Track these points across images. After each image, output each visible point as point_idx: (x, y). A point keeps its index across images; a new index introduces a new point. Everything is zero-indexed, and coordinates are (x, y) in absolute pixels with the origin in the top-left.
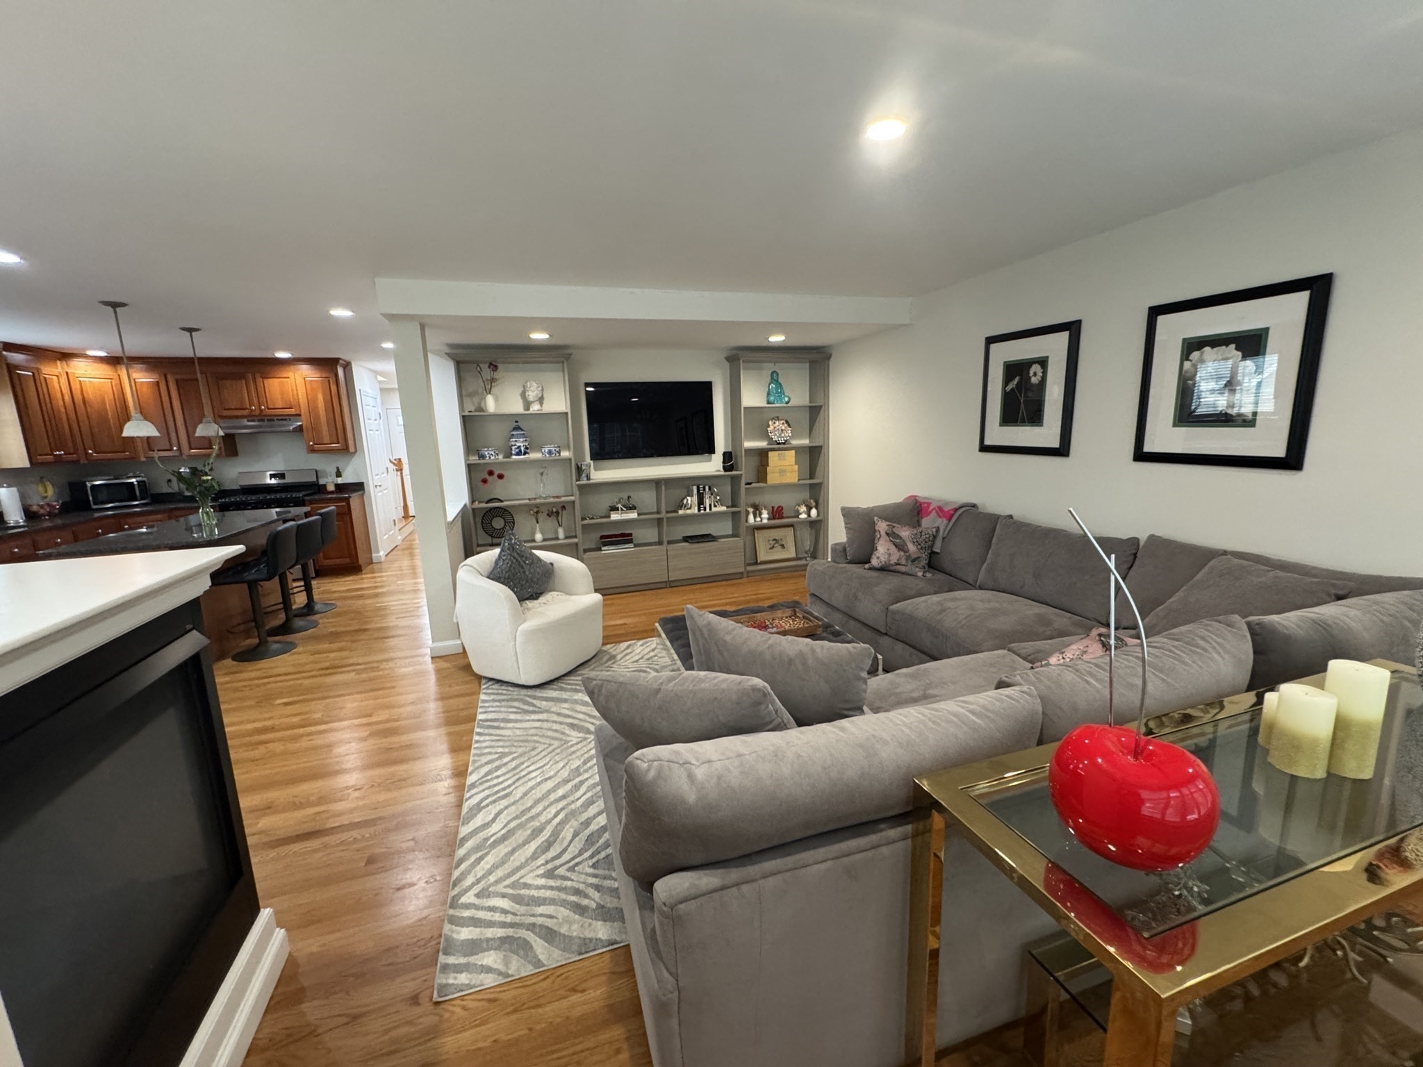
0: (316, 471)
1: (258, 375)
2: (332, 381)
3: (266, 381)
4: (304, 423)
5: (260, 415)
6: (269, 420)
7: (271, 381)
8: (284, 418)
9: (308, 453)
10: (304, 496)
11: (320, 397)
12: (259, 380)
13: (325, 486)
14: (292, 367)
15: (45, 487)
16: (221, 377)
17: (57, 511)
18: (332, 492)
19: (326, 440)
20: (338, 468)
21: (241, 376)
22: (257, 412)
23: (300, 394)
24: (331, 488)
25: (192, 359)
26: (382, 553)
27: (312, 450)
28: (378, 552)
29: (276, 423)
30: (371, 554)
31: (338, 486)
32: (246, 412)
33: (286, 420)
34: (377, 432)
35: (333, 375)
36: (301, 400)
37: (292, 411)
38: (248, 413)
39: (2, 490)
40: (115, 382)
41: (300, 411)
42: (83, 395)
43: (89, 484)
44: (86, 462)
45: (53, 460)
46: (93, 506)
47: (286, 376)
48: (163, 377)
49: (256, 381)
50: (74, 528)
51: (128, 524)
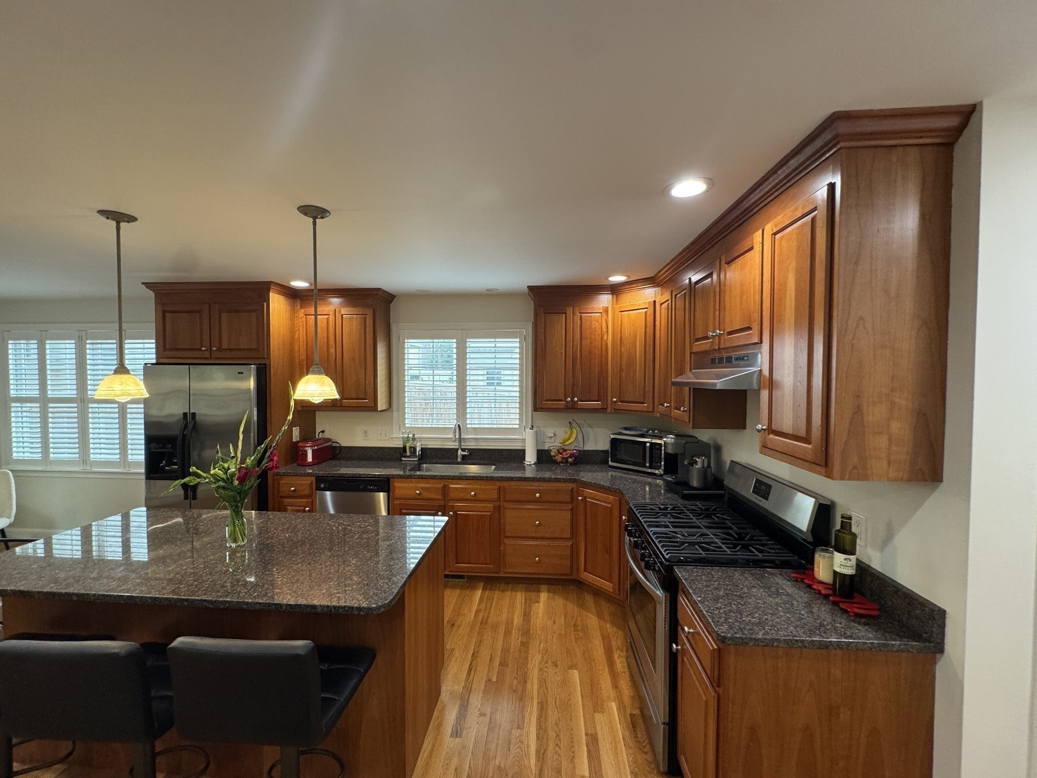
3: (730, 268)
5: (719, 349)
6: (727, 360)
7: (733, 266)
8: (741, 355)
9: (761, 453)
12: (724, 270)
22: (717, 342)
27: (764, 447)
38: (709, 345)
39: (527, 431)
40: (650, 311)
41: (761, 333)
42: (621, 331)
43: (611, 436)
44: (612, 411)
45: (563, 407)
46: (610, 463)
47: (751, 244)
48: (671, 296)
49: (721, 273)
50: (505, 484)
51: (583, 497)
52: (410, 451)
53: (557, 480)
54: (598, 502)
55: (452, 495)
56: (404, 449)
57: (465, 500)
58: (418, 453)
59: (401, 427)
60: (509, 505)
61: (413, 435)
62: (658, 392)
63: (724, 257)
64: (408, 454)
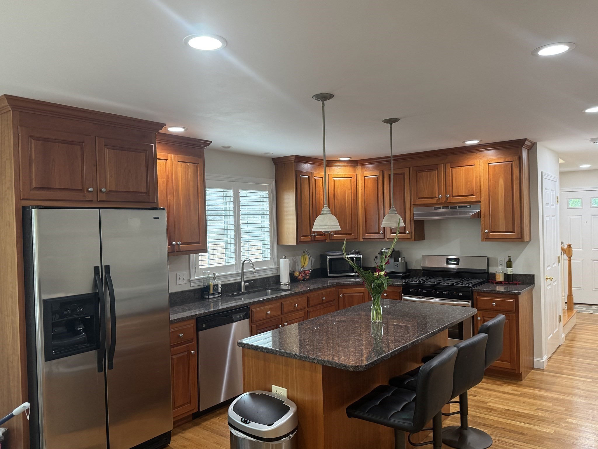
0: (488, 259)
1: (448, 166)
2: (515, 164)
3: (454, 170)
4: (483, 210)
5: (445, 203)
6: (452, 207)
7: (458, 169)
8: (465, 205)
9: (482, 241)
10: (473, 286)
11: (501, 182)
12: (449, 169)
13: (494, 275)
14: (478, 154)
15: (305, 259)
16: (420, 170)
17: (308, 277)
18: (500, 283)
19: (502, 228)
20: (509, 257)
21: (435, 168)
22: (444, 200)
23: (482, 179)
24: (500, 278)
25: (389, 157)
26: (545, 358)
27: (486, 238)
28: (541, 357)
29: (458, 210)
30: (533, 356)
31: (506, 276)
32: (434, 201)
33: (466, 207)
34: (553, 218)
35: (517, 158)
36: (482, 187)
37: (473, 198)
38: (436, 201)
39: (282, 260)
40: (353, 179)
41: (481, 197)
42: (334, 190)
43: (329, 257)
44: (329, 241)
45: (310, 240)
46: (328, 275)
47: (472, 163)
48: (381, 173)
49: (447, 170)
50: (308, 295)
51: (343, 294)
52: (213, 289)
53: (330, 287)
54: (354, 294)
55: (286, 310)
56: (207, 288)
57: (292, 311)
58: (220, 289)
59: (196, 269)
60: (310, 309)
61: (214, 274)
62: (363, 227)
63: (449, 164)
64: (212, 292)
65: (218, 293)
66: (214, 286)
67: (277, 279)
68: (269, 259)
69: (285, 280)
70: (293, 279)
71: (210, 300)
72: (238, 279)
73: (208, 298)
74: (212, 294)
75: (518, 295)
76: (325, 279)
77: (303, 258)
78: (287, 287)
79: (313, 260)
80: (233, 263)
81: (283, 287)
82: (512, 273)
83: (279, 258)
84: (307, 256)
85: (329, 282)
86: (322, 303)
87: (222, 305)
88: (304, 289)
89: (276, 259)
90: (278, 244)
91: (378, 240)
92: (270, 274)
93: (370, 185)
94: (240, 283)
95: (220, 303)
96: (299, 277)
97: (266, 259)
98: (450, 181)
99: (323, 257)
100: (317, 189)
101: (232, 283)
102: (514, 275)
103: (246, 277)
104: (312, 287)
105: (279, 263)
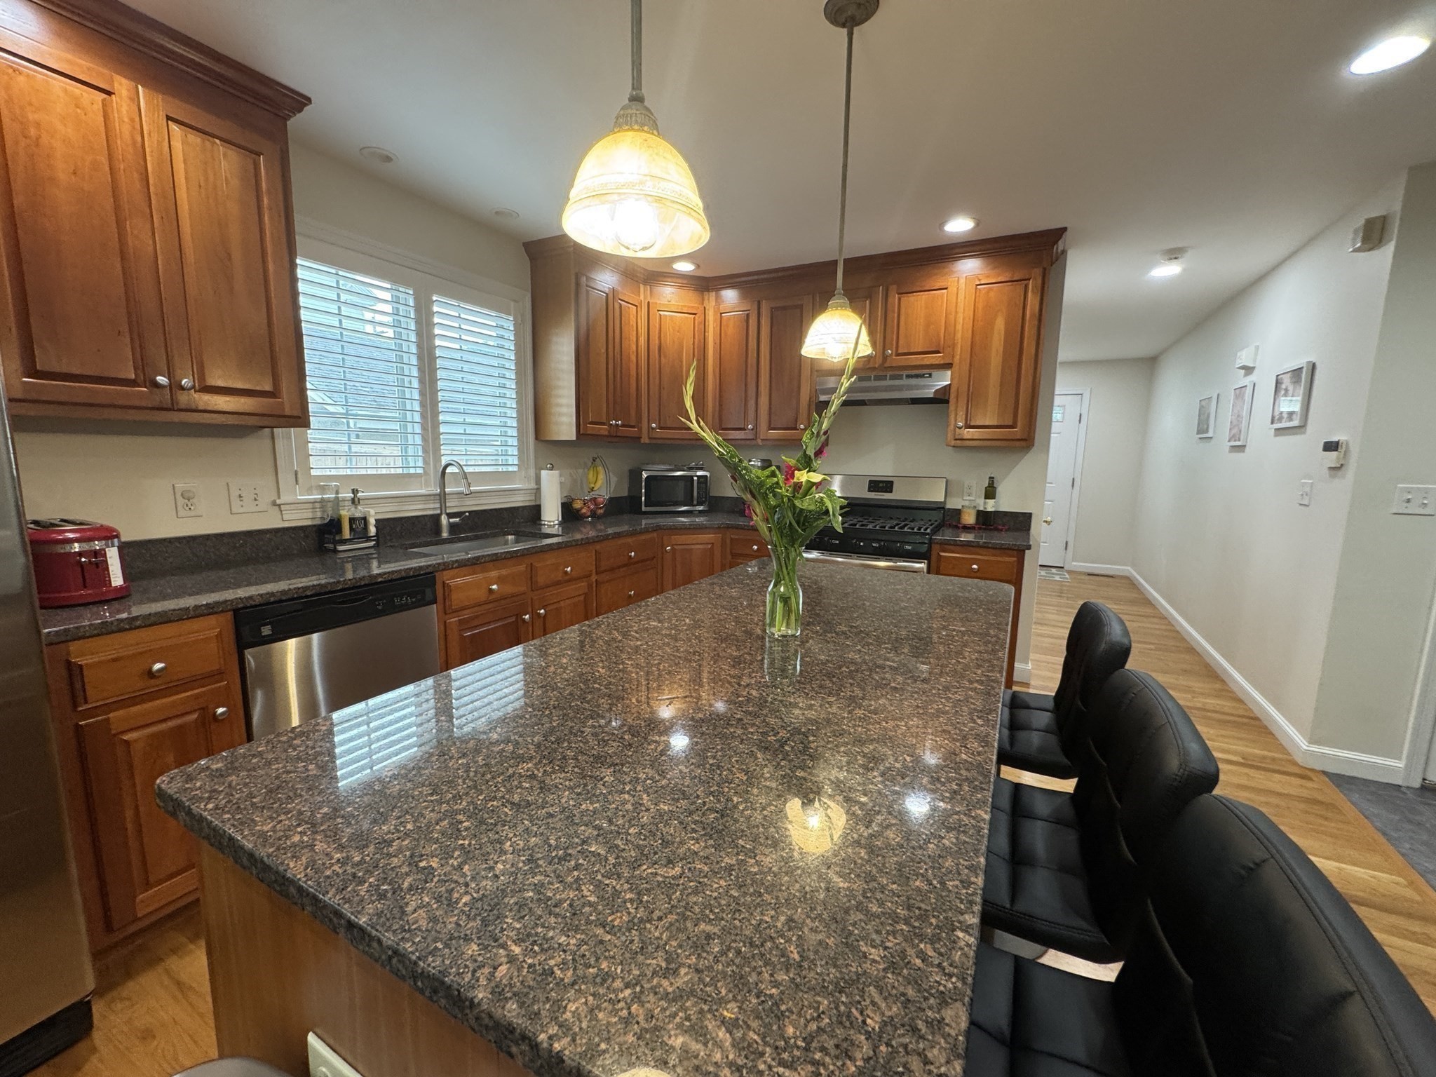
0: (948, 482)
1: (893, 288)
2: (1033, 285)
3: (905, 299)
4: (955, 381)
5: (881, 367)
7: (912, 298)
8: (919, 373)
10: (933, 531)
11: (1000, 324)
12: (894, 298)
13: (958, 513)
14: (957, 264)
15: (596, 474)
17: (601, 511)
18: (967, 528)
19: (992, 417)
20: (991, 480)
21: (864, 294)
22: (879, 361)
23: (960, 317)
24: (969, 518)
27: (957, 439)
31: (983, 518)
33: (922, 376)
35: (1038, 272)
36: (959, 334)
37: (938, 359)
38: (862, 363)
39: (544, 473)
40: (699, 319)
41: (953, 357)
42: (660, 337)
43: (645, 475)
44: (647, 441)
45: (606, 433)
46: (644, 509)
47: (942, 284)
48: (756, 306)
49: (890, 300)
50: (598, 547)
51: (672, 546)
52: (351, 529)
53: (646, 531)
54: (693, 547)
55: (541, 580)
56: (333, 526)
57: (557, 583)
58: (372, 530)
59: (299, 476)
60: (605, 577)
61: (355, 491)
62: (713, 416)
63: (895, 286)
64: (347, 534)
65: (368, 539)
66: (352, 520)
67: (534, 513)
68: (515, 469)
69: (551, 515)
70: (570, 513)
71: (342, 555)
72: (430, 508)
73: (335, 551)
74: (344, 542)
75: (1024, 551)
76: (636, 516)
77: (591, 472)
78: (555, 530)
79: (614, 479)
80: (420, 471)
81: (546, 530)
82: (993, 510)
83: (539, 469)
84: (600, 469)
85: (644, 522)
86: (630, 563)
87: (379, 567)
88: (592, 534)
89: (532, 472)
90: (537, 438)
91: (743, 442)
92: (518, 501)
93: (732, 330)
94: (436, 518)
95: (375, 563)
96: (584, 511)
97: (511, 469)
98: (893, 321)
99: (634, 475)
100: (625, 328)
101: (417, 517)
102: (996, 513)
103: (453, 506)
104: (610, 531)
105: (538, 480)
